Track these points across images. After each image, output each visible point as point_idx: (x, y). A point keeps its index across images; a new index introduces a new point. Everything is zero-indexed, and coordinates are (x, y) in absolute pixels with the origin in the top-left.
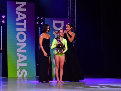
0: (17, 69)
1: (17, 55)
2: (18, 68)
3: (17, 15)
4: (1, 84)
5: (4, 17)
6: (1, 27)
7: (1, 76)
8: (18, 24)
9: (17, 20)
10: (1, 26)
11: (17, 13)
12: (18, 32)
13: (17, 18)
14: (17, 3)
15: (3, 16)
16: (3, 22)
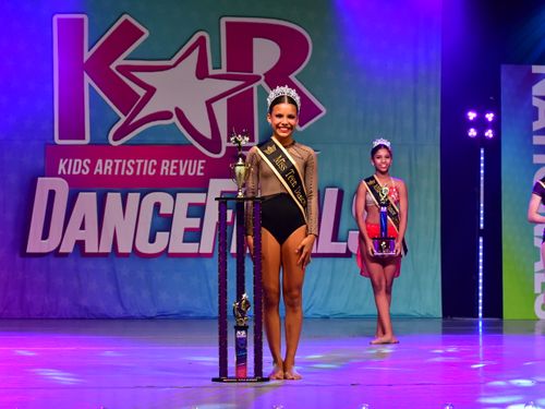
0: (536, 292)
1: (536, 245)
2: (538, 289)
3: (536, 109)
4: (481, 340)
5: (490, 117)
6: (482, 152)
7: (480, 315)
8: (538, 140)
9: (536, 126)
10: (481, 147)
11: (536, 102)
12: (540, 166)
13: (537, 119)
14: (536, 69)
15: (487, 116)
16: (489, 134)
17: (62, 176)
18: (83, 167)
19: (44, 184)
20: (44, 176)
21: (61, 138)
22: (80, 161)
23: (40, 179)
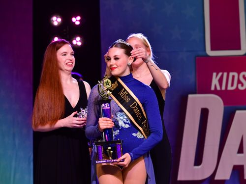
17: (215, 92)
18: (239, 82)
19: (196, 102)
20: (194, 93)
21: (213, 49)
22: (236, 74)
23: (190, 96)
